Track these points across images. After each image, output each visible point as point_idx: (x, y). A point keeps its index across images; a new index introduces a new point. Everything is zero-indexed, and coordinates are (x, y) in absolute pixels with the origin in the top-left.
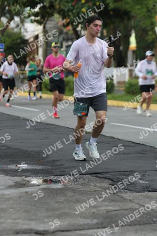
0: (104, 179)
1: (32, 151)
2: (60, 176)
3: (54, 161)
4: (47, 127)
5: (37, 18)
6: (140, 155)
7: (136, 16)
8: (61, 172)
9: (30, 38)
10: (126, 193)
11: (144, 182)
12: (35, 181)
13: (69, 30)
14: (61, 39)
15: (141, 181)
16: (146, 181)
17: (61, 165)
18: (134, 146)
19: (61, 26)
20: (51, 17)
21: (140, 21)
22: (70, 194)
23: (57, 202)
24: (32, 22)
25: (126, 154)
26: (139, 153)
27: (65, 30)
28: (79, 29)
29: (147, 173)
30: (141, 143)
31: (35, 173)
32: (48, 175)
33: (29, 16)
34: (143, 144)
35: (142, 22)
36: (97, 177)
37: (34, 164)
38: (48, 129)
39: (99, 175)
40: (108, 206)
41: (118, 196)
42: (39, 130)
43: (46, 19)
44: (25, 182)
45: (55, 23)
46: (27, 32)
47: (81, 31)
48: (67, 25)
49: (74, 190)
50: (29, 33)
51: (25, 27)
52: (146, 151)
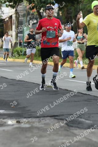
0: (60, 120)
1: (8, 100)
2: (28, 119)
3: (24, 107)
4: (19, 83)
5: (10, 4)
6: (87, 102)
7: (83, 1)
8: (29, 115)
9: (6, 18)
10: (76, 130)
11: (89, 122)
12: (10, 122)
13: (35, 12)
14: (28, 19)
15: (87, 121)
16: (91, 121)
17: (29, 110)
18: (82, 96)
19: (28, 9)
20: (21, 2)
21: (86, 5)
22: (35, 131)
23: (26, 137)
24: (7, 6)
25: (76, 102)
26: (86, 101)
27: (31, 12)
28: (41, 11)
29: (92, 115)
30: (87, 94)
31: (10, 116)
32: (19, 117)
33: (5, 2)
34: (89, 95)
35: (88, 6)
36: (55, 118)
37: (9, 110)
38: (20, 84)
39: (56, 117)
40: (63, 139)
41: (70, 132)
42: (13, 85)
43: (17, 4)
44: (3, 123)
45: (24, 7)
46: (3, 14)
47: (43, 13)
48: (33, 8)
49: (38, 128)
50: (5, 15)
51: (2, 10)
52: (91, 99)
